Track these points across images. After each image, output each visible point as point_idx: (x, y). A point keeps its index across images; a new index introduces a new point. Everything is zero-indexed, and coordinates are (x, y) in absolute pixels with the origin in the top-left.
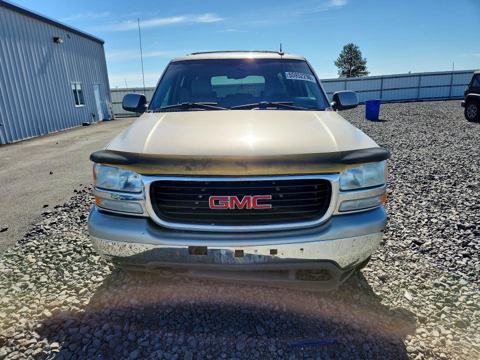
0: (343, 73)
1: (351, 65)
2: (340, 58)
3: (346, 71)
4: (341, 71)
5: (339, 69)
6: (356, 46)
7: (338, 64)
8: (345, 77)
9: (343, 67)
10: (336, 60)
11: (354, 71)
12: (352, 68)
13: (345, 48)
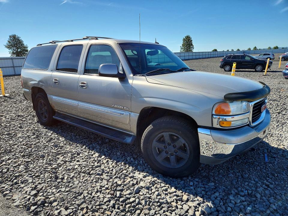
0: (13, 53)
1: (18, 48)
2: (8, 43)
3: (15, 52)
4: (11, 52)
5: (9, 51)
6: (19, 36)
7: (9, 47)
8: (15, 56)
9: (12, 49)
10: (5, 44)
11: (20, 52)
12: (19, 50)
13: (10, 37)
